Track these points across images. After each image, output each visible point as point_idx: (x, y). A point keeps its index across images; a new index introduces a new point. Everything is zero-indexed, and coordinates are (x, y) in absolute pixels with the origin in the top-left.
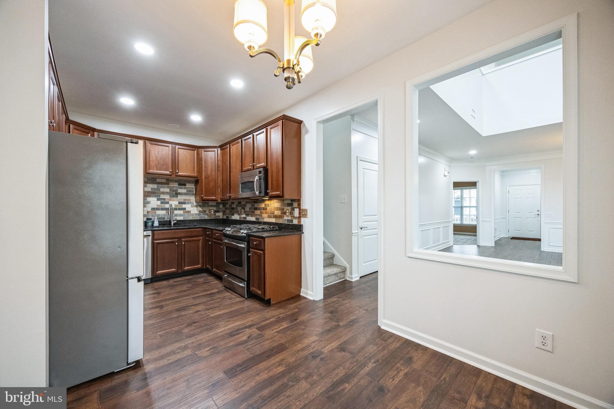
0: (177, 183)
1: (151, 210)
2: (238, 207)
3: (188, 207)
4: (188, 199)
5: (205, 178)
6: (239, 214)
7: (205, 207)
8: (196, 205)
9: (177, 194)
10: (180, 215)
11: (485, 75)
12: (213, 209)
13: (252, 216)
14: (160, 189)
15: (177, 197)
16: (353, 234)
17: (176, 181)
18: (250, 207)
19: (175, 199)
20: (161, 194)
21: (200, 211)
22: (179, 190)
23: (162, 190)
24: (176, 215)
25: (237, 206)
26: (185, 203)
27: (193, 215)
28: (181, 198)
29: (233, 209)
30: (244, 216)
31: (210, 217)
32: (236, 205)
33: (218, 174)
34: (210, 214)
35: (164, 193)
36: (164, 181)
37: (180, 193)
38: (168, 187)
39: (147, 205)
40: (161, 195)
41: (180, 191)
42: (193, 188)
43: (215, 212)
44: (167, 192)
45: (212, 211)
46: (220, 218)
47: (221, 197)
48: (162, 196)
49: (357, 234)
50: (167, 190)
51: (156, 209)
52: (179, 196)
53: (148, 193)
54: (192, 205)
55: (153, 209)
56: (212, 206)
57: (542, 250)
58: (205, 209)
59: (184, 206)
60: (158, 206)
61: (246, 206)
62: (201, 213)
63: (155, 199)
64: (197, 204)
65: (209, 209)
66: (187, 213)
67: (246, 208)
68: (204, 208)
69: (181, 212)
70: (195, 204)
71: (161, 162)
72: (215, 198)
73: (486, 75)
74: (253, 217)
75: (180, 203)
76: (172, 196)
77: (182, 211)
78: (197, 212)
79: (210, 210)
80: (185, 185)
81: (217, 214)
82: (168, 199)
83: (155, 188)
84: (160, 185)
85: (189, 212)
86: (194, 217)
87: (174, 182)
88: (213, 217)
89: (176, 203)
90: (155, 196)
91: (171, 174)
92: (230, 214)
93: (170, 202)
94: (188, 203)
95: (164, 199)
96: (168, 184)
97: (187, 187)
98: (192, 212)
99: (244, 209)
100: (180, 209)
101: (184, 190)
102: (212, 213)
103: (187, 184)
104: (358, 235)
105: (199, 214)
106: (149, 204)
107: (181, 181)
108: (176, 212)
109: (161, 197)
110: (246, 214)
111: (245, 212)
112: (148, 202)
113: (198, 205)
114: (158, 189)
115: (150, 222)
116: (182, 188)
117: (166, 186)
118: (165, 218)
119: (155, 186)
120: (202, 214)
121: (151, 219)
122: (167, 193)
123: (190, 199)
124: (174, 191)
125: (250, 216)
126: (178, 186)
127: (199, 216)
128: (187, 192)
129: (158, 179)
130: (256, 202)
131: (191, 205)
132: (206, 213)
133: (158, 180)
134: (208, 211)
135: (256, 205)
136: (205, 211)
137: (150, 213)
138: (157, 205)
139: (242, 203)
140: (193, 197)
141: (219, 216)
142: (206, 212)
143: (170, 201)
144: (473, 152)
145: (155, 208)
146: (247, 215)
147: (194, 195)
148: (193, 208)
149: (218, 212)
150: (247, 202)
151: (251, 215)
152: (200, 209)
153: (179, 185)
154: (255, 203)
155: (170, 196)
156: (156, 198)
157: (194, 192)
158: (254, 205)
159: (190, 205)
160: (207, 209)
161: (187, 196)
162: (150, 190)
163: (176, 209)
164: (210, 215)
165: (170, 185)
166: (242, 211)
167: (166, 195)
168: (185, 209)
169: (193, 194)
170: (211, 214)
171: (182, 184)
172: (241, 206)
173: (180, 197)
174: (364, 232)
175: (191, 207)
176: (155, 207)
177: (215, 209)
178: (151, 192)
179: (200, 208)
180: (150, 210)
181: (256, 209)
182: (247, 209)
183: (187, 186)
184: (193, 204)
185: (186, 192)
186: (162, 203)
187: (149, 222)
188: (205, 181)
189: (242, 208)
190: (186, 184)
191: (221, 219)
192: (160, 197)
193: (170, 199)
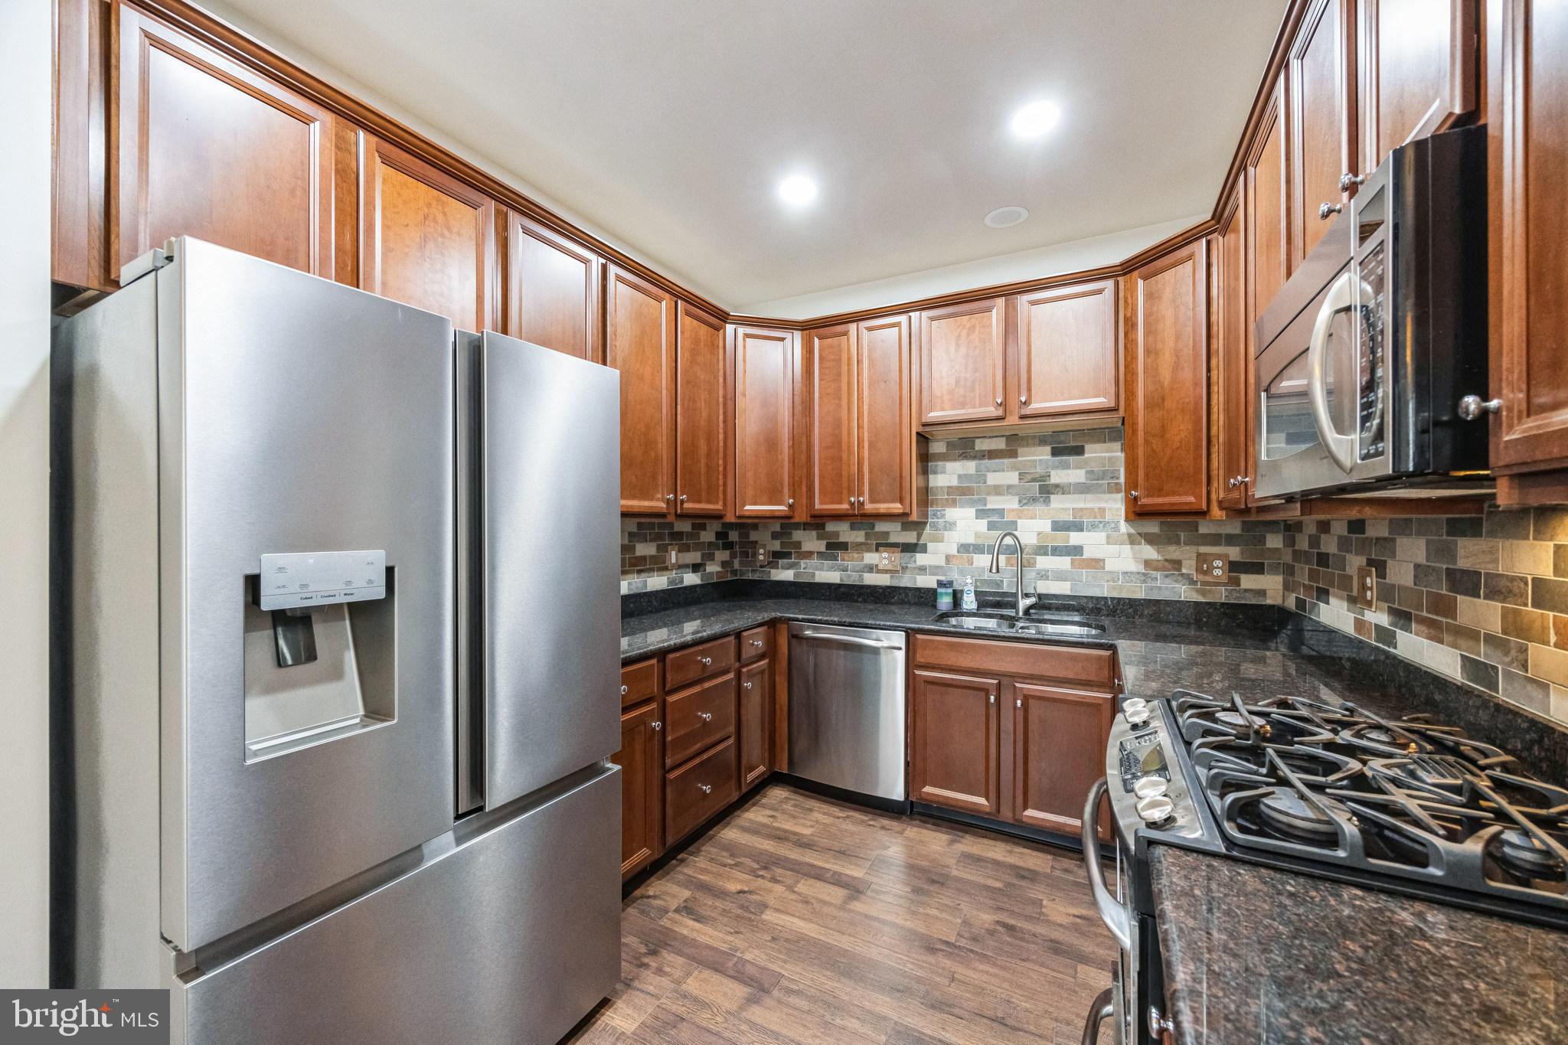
0: (1048, 449)
1: (958, 552)
2: (1349, 551)
3: (1092, 542)
4: (1092, 509)
5: (1150, 405)
6: (1357, 600)
7: (1178, 543)
8: (1130, 535)
9: (1047, 491)
10: (1060, 576)
12: (1219, 557)
13: (1436, 632)
14: (986, 476)
15: (1047, 501)
17: (1042, 441)
18: (1421, 559)
19: (1039, 508)
20: (989, 494)
21: (1147, 563)
22: (1053, 473)
23: (993, 479)
24: (1044, 576)
25: (1344, 544)
26: (1078, 527)
27: (1113, 576)
28: (1062, 506)
29: (1323, 559)
30: (1382, 618)
31: (1203, 593)
32: (1340, 537)
33: (1209, 370)
34: (1201, 577)
35: (998, 490)
36: (1000, 444)
37: (1057, 486)
38: (1014, 468)
39: (946, 532)
40: (989, 498)
41: (1057, 477)
42: (1117, 458)
43: (1235, 567)
44: (1009, 487)
45: (1218, 563)
46: (1269, 602)
47: (1222, 496)
48: (994, 503)
50: (1011, 478)
51: (971, 548)
52: (1052, 497)
53: (948, 494)
54: (1108, 537)
55: (964, 548)
56: (1215, 539)
58: (1174, 552)
59: (1075, 538)
60: (979, 537)
61: (1393, 555)
62: (1156, 569)
63: (971, 512)
64: (1132, 531)
65: (1199, 555)
66: (1088, 567)
67: (1390, 563)
68: (1172, 548)
69: (1064, 563)
70: (1124, 528)
71: (968, 376)
72: (1192, 499)
74: (1441, 642)
75: (1058, 526)
76: (1027, 500)
77: (1068, 559)
78: (1134, 567)
79: (1201, 558)
80: (1079, 451)
81: (1248, 581)
82: (1013, 510)
83: (971, 475)
84: (986, 461)
85: (1097, 563)
86: (1121, 588)
87: (1034, 445)
88: (1221, 595)
89: (1046, 526)
90: (972, 503)
91: (1000, 412)
92: (1311, 587)
93: (1019, 521)
94: (1093, 527)
95: (1001, 512)
96: (1012, 453)
97: (1086, 462)
98: (1109, 566)
99: (1382, 574)
100: (1056, 551)
101: (1078, 471)
102: (1218, 572)
103: (1088, 447)
105: (1144, 574)
106: (950, 530)
107: (1062, 438)
108: (1043, 562)
109: (989, 506)
110: (1392, 611)
111: (1387, 594)
112: (948, 525)
113: (1140, 534)
114: (981, 477)
115: (946, 594)
116: (1067, 466)
117: (1006, 461)
118: (1002, 581)
119: (970, 467)
120: (1159, 575)
121: (950, 584)
122: (1009, 489)
123: (1102, 510)
124: (1034, 480)
125: (1423, 628)
126: (1050, 457)
127: (1144, 581)
128: (1087, 479)
129: (981, 440)
130: (1473, 529)
131: (1103, 535)
132: (1184, 571)
133: (981, 445)
134: (1193, 563)
135: (1469, 553)
136: (1177, 564)
137: (954, 561)
138: (977, 535)
139: (1371, 532)
140: (1115, 500)
141: (1262, 593)
142: (1180, 570)
143: (1020, 518)
145: (969, 545)
146: (1403, 617)
147: (1118, 491)
148: (1114, 549)
149: (1257, 568)
150: (1401, 528)
151: (1422, 621)
152: (1150, 552)
153: (1056, 452)
154: (1463, 534)
155: (1020, 501)
156: (973, 510)
157: (1122, 480)
158: (1445, 551)
159: (1099, 536)
160: (1187, 556)
161: (1089, 496)
162: (955, 482)
163: (1042, 550)
164: (1204, 583)
165: (1019, 459)
166: (1368, 580)
167: (1008, 498)
168: (1077, 550)
169: (1114, 489)
170: (1208, 578)
171: (1066, 446)
172: (1364, 546)
173: (1057, 501)
175: (1104, 541)
176: (971, 540)
177: (1234, 553)
178: (957, 488)
179: (1148, 547)
180: (953, 550)
181: (1468, 583)
182: (1401, 574)
183: (1086, 455)
184: (1116, 529)
185: (1083, 480)
186: (992, 526)
187: (941, 594)
188: (1146, 425)
189: (1371, 563)
190: (1083, 447)
191: (1272, 607)
192: (985, 505)
193: (1022, 511)
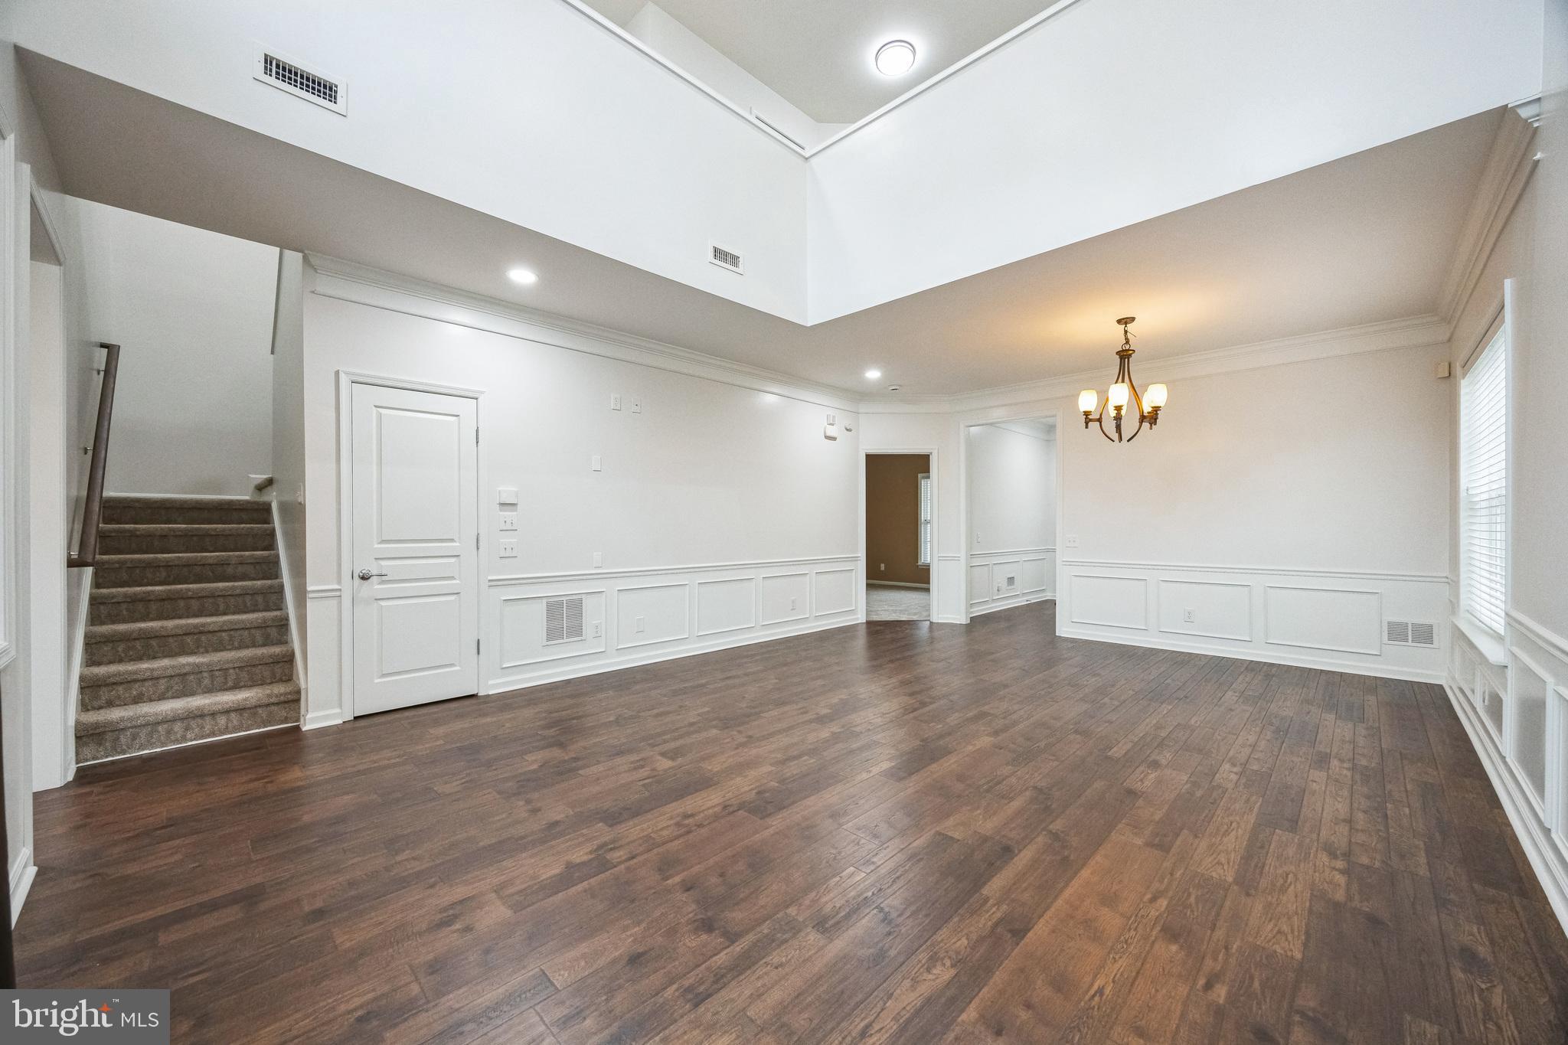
11: (811, 159)
16: (311, 595)
49: (338, 594)
57: (1057, 634)
73: (813, 161)
104: (340, 596)
144: (873, 374)
174: (375, 586)
